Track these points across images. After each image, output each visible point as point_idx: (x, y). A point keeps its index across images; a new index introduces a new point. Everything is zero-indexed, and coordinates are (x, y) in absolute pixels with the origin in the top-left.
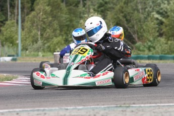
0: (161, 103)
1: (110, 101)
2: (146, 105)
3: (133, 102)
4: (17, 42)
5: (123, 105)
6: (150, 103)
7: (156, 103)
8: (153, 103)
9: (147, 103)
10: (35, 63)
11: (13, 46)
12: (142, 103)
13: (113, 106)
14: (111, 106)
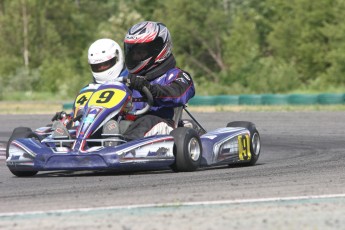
0: (244, 197)
2: (214, 202)
3: (190, 196)
5: (168, 204)
6: (223, 198)
7: (233, 198)
8: (228, 199)
9: (218, 198)
12: (208, 199)
13: (149, 205)
14: (145, 206)
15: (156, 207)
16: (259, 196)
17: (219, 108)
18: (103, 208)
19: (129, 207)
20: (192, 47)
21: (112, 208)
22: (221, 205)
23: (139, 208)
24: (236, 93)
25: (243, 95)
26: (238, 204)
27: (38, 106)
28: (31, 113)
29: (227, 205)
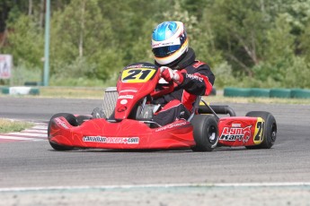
0: (271, 180)
1: (182, 176)
2: (243, 184)
3: (221, 178)
4: (43, 59)
5: (202, 185)
6: (252, 181)
7: (261, 181)
8: (256, 181)
9: (247, 181)
10: (68, 100)
11: (34, 66)
12: (238, 181)
13: (185, 185)
14: (181, 185)
15: (191, 187)
16: (284, 180)
17: (251, 99)
18: (143, 186)
19: (167, 186)
20: (229, 43)
21: (150, 185)
22: (250, 187)
23: (176, 187)
24: (268, 87)
25: (274, 88)
26: (265, 186)
27: (89, 92)
28: (83, 98)
29: (255, 187)
